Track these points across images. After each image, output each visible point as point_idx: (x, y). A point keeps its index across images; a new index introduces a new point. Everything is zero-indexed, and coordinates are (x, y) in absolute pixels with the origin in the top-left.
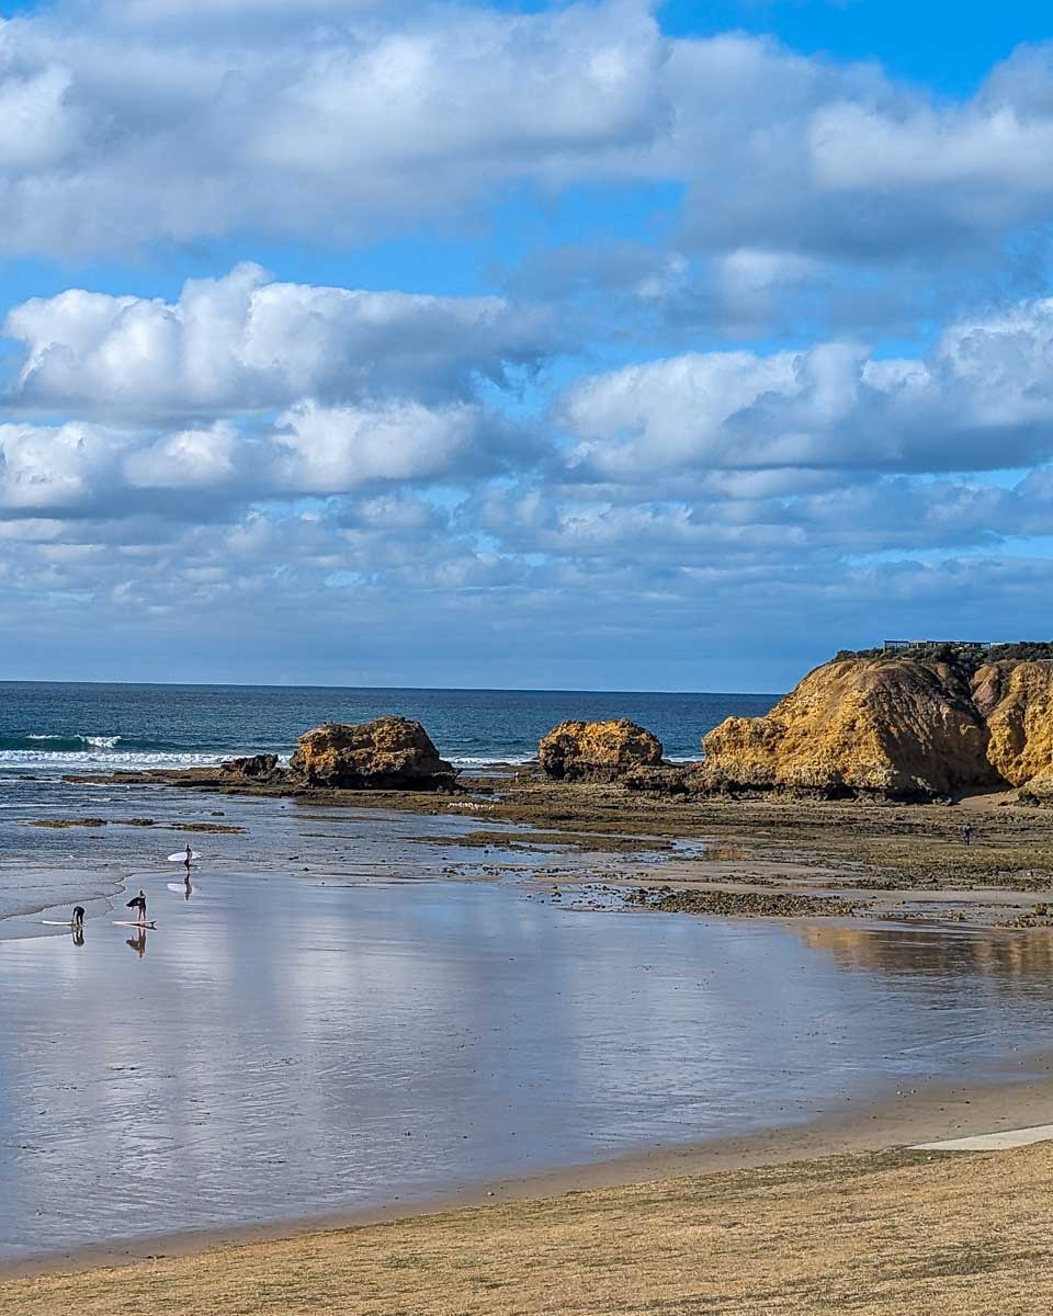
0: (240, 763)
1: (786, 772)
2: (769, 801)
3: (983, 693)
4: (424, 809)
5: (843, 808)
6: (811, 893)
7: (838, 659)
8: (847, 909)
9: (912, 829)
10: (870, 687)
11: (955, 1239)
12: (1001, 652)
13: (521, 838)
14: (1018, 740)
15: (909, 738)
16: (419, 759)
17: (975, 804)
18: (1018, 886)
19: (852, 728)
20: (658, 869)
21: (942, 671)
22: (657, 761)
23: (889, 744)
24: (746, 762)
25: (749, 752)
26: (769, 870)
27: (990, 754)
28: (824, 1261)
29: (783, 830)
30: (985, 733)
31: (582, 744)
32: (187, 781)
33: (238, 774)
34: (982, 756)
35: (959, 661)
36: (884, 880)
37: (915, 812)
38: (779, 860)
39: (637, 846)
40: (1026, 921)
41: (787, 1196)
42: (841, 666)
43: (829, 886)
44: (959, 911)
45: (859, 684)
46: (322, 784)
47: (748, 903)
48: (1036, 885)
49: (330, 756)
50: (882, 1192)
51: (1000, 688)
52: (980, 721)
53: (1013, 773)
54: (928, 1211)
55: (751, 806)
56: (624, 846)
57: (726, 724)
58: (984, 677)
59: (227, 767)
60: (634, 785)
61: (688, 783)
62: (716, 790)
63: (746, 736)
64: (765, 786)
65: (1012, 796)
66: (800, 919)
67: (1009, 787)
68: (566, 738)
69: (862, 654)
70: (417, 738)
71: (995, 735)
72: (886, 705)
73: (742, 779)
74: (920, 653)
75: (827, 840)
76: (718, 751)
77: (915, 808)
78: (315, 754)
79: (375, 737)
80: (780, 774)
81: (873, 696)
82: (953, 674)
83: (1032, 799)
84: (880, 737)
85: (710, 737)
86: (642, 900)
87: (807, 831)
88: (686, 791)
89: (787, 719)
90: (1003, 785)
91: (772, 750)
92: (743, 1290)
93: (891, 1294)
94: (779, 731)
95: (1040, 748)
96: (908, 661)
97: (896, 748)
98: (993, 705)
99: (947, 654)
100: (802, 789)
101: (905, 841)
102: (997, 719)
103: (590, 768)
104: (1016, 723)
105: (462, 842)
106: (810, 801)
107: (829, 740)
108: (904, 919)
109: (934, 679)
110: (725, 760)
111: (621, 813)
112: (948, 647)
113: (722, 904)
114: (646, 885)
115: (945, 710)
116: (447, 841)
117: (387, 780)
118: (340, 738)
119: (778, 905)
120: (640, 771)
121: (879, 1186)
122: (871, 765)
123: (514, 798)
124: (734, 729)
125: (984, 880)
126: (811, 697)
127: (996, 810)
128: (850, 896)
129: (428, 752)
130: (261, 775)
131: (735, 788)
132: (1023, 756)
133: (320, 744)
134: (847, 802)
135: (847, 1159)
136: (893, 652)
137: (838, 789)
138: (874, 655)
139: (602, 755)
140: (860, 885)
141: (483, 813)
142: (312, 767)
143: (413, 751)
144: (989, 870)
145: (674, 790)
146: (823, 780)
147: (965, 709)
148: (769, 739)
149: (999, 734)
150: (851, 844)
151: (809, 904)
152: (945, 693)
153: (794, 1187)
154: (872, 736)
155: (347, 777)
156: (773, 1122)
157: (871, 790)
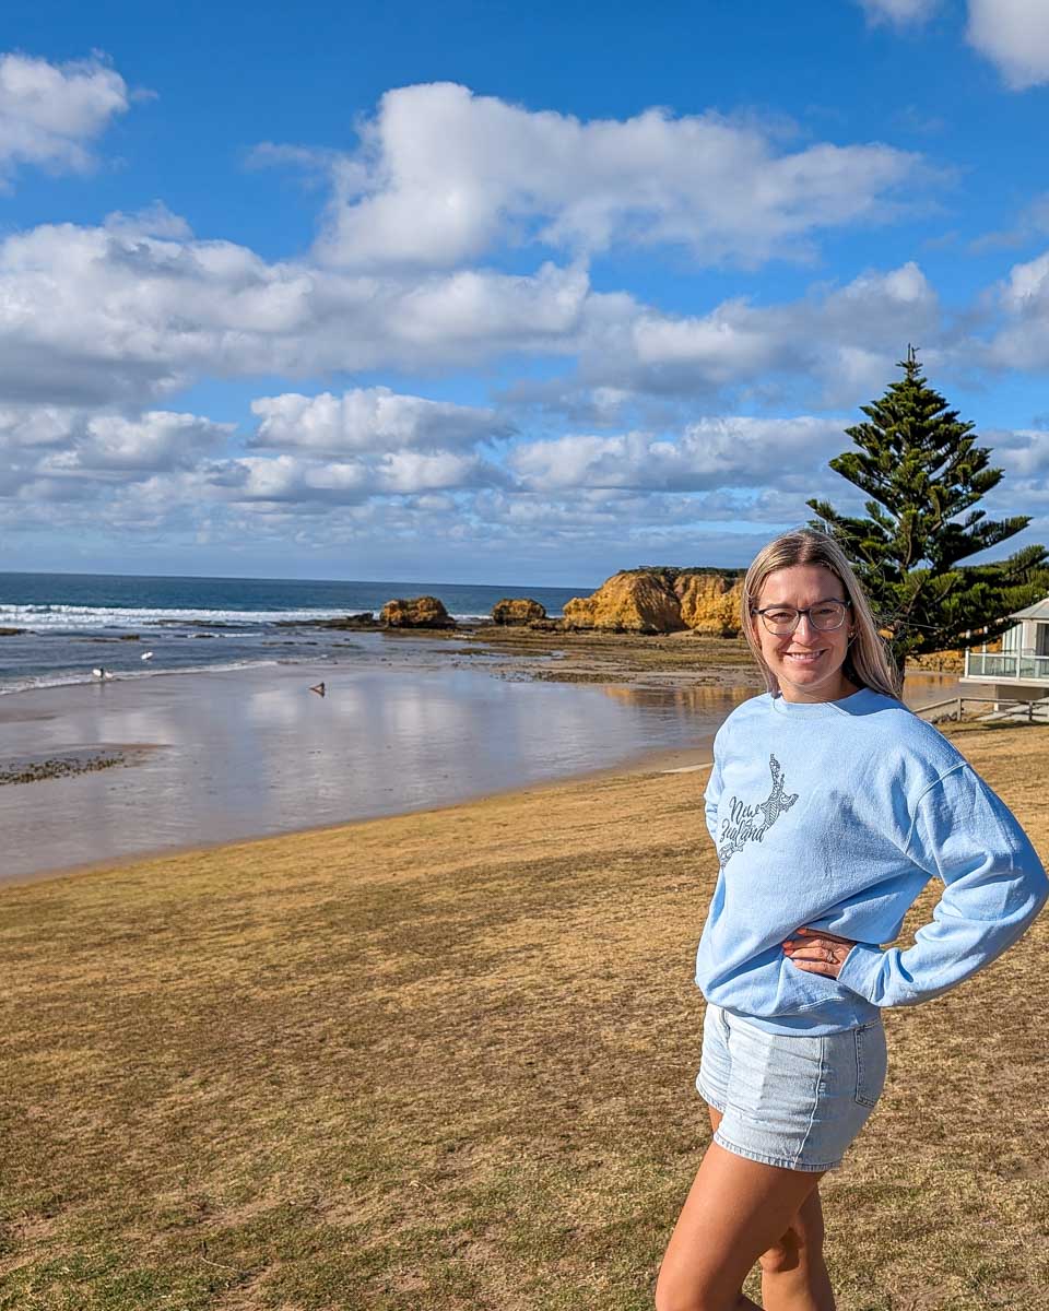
0: (356, 617)
1: (598, 622)
2: (592, 635)
3: (679, 589)
4: (443, 637)
5: (622, 637)
6: (610, 673)
7: (618, 574)
8: (626, 680)
9: (651, 646)
10: (633, 585)
11: (684, 800)
12: (687, 571)
13: (485, 650)
14: (693, 609)
15: (649, 607)
16: (439, 615)
17: (675, 635)
18: (694, 670)
19: (626, 603)
20: (546, 663)
21: (662, 579)
22: (544, 618)
23: (641, 610)
24: (581, 618)
25: (583, 613)
26: (593, 664)
27: (682, 614)
28: (636, 809)
29: (598, 647)
30: (680, 606)
31: (511, 609)
32: (332, 625)
33: (354, 622)
34: (679, 616)
35: (670, 575)
36: (640, 668)
37: (651, 639)
38: (597, 659)
39: (537, 654)
40: (698, 684)
41: (615, 790)
42: (621, 577)
43: (618, 671)
44: (670, 679)
45: (629, 584)
46: (395, 626)
47: (584, 678)
48: (701, 669)
49: (398, 614)
50: (653, 787)
51: (686, 587)
52: (678, 601)
53: (691, 623)
54: (672, 791)
55: (584, 637)
56: (530, 654)
57: (573, 601)
58: (680, 581)
59: (350, 619)
60: (534, 628)
61: (557, 626)
62: (569, 630)
63: (581, 607)
64: (590, 628)
65: (691, 632)
66: (606, 684)
67: (689, 629)
68: (505, 607)
69: (630, 572)
70: (438, 606)
71: (684, 607)
72: (640, 592)
73: (580, 625)
74: (653, 571)
75: (616, 651)
76: (570, 613)
77: (652, 637)
78: (391, 613)
79: (419, 605)
80: (596, 623)
81: (635, 589)
82: (667, 580)
83: (698, 633)
84: (638, 608)
85: (566, 607)
86: (540, 677)
87: (609, 648)
88: (557, 630)
89: (599, 599)
90: (687, 628)
91: (592, 613)
92: (606, 821)
93: (664, 818)
94: (595, 604)
95: (702, 612)
96: (648, 575)
97: (645, 612)
98: (683, 594)
99: (665, 572)
100: (605, 630)
101: (648, 652)
102: (685, 600)
103: (515, 619)
104: (692, 601)
105: (460, 653)
106: (608, 634)
107: (617, 608)
108: (648, 684)
109: (659, 582)
110: (573, 617)
111: (529, 640)
112: (666, 568)
113: (572, 678)
114: (541, 670)
115: (664, 596)
116: (454, 652)
117: (425, 625)
118: (403, 605)
119: (597, 679)
120: (537, 621)
121: (651, 785)
122: (634, 619)
123: (481, 633)
124: (576, 604)
125: (680, 668)
126: (608, 590)
127: (684, 638)
128: (626, 674)
129: (443, 612)
130: (366, 622)
131: (577, 629)
132: (695, 615)
133: (393, 608)
134: (624, 635)
135: (634, 777)
136: (643, 571)
137: (620, 630)
138: (634, 572)
139: (520, 614)
140: (630, 670)
141: (468, 639)
142: (390, 619)
143: (436, 612)
144: (682, 663)
145: (551, 630)
146: (614, 625)
147: (672, 596)
148: (591, 608)
149: (686, 607)
150: (625, 653)
151: (610, 679)
152: (663, 588)
153: (617, 787)
154: (634, 607)
155: (406, 623)
156: (599, 767)
157: (634, 630)
